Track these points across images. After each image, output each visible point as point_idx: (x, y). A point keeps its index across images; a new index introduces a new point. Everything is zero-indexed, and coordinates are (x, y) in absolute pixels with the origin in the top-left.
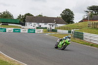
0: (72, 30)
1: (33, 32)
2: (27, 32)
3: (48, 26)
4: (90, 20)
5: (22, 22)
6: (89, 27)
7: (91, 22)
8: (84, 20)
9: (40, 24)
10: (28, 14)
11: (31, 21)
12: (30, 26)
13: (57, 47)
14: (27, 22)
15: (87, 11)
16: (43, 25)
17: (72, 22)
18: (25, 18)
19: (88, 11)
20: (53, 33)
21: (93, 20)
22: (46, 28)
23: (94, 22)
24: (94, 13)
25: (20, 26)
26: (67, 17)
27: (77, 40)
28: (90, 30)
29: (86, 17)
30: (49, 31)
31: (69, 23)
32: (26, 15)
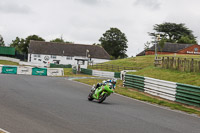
0: (122, 72)
1: (43, 75)
2: (30, 73)
3: (73, 62)
4: (159, 52)
5: (21, 53)
6: (156, 65)
7: (161, 56)
8: (148, 52)
9: (58, 58)
10: (34, 38)
11: (39, 52)
12: (36, 61)
13: (91, 99)
14: (31, 53)
15: (153, 34)
16: (63, 60)
17: (124, 56)
18: (26, 45)
19: (156, 33)
20: (84, 77)
21: (165, 52)
22: (70, 66)
23: (166, 56)
24: (168, 37)
25: (17, 60)
26: (114, 44)
27: (132, 92)
28: (157, 72)
29: (151, 46)
30: (75, 72)
31: (116, 58)
32: (30, 38)
